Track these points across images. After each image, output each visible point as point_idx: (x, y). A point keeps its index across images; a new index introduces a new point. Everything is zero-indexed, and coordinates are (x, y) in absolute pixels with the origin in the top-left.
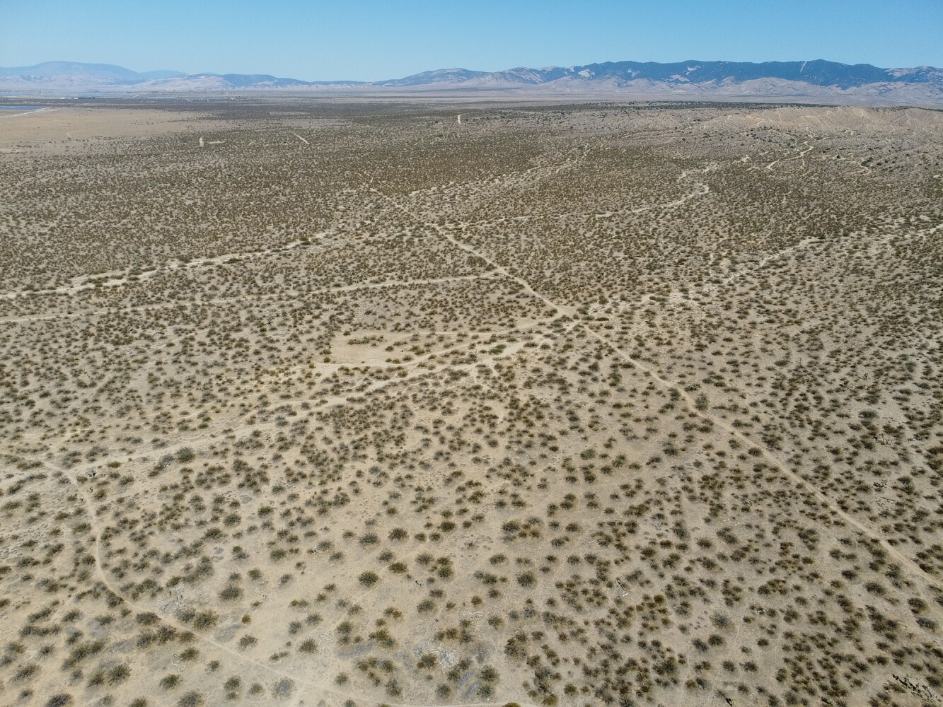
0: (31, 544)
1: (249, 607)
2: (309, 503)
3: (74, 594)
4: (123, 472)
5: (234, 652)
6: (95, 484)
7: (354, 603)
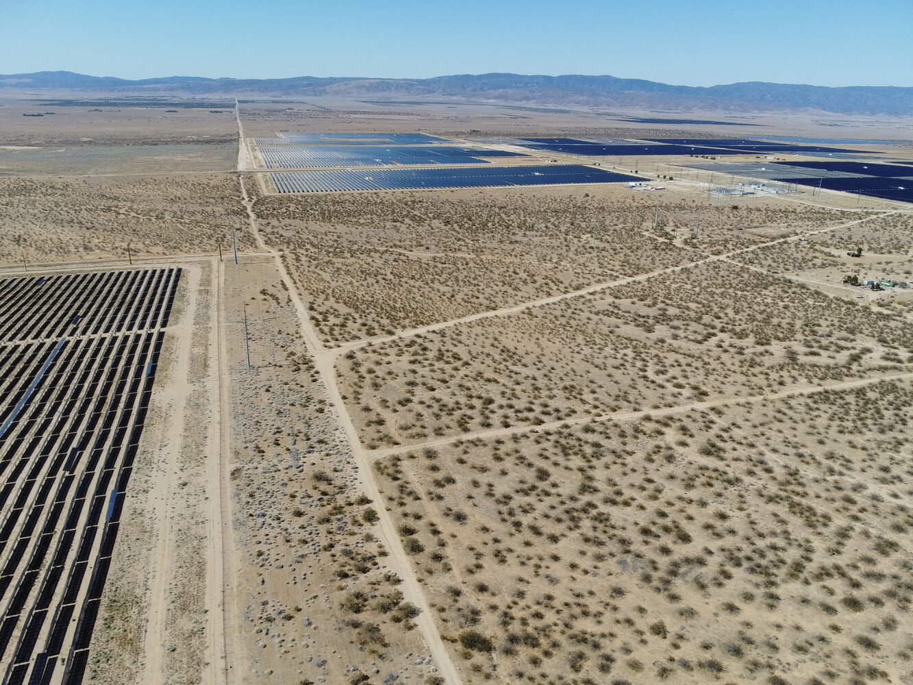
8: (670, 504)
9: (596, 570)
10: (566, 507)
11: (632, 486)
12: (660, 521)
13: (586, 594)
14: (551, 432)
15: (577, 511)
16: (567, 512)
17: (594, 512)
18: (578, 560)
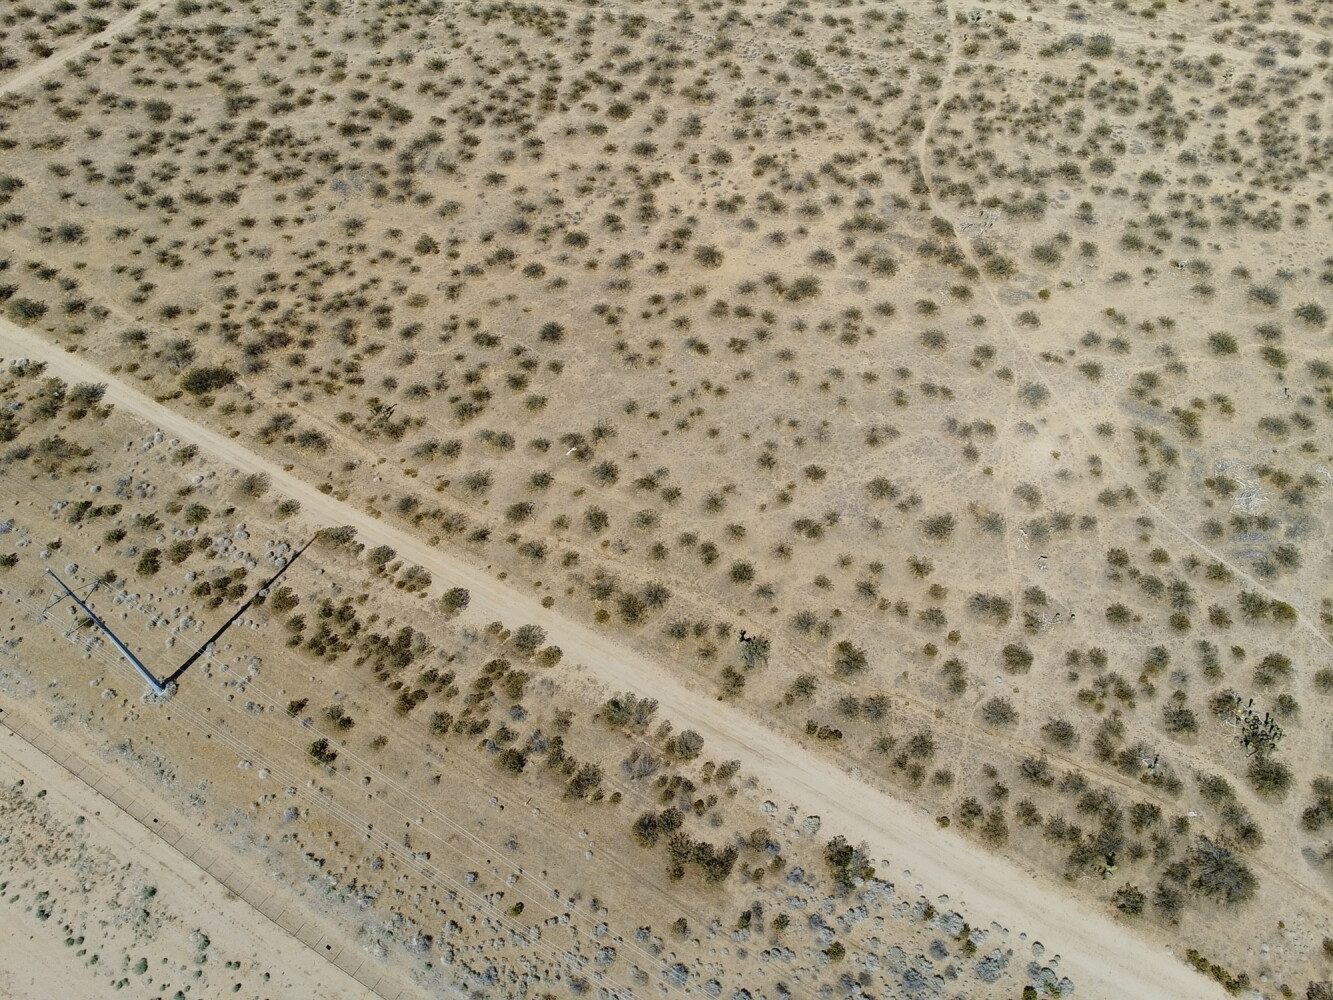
0: (873, 72)
1: (1057, 283)
2: (1217, 200)
3: (886, 155)
4: (1012, 31)
5: (1008, 322)
6: (972, 32)
7: (1182, 359)
8: (364, 77)
9: (311, 212)
10: (222, 144)
11: (301, 72)
12: (361, 107)
13: (316, 249)
14: (131, 36)
15: (241, 143)
16: (228, 151)
17: (265, 134)
18: (281, 211)
